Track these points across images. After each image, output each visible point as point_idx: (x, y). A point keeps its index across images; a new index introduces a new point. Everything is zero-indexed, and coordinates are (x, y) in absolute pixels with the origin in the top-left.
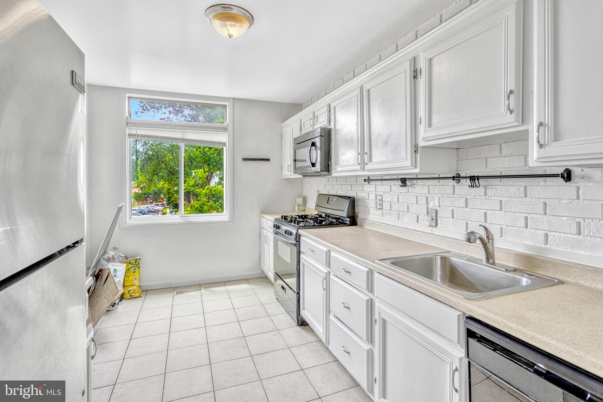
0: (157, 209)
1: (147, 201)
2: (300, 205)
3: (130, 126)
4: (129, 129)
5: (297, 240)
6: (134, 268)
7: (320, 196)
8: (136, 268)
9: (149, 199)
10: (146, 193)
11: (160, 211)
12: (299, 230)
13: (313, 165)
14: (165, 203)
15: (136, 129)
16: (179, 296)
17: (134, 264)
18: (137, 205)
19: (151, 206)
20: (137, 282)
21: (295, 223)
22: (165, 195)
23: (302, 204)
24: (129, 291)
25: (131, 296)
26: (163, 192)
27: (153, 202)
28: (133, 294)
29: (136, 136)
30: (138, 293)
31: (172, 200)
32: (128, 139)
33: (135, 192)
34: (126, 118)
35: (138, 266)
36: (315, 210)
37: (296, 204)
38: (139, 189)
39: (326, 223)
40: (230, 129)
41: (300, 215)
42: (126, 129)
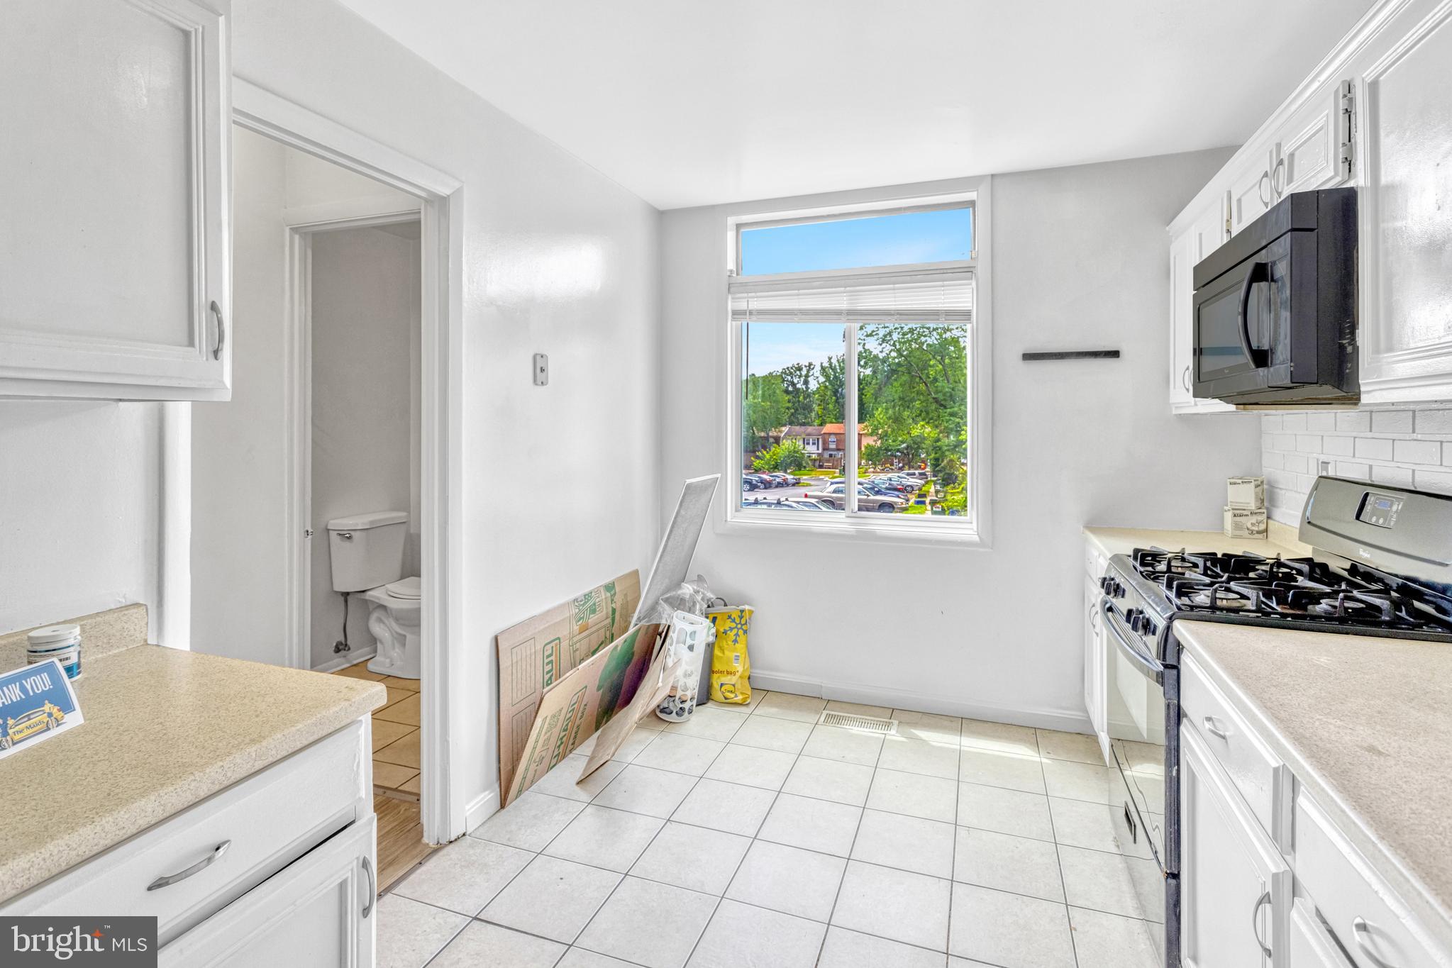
0: (909, 483)
1: (892, 465)
2: (1245, 513)
3: (735, 293)
4: (733, 298)
5: (1171, 660)
6: (735, 631)
7: (1326, 483)
8: (741, 632)
9: (896, 461)
10: (890, 448)
11: (916, 488)
12: (1178, 625)
13: (1261, 358)
14: (928, 472)
15: (748, 297)
16: (832, 729)
17: (738, 620)
18: (874, 472)
19: (898, 477)
20: (739, 667)
21: (1169, 586)
22: (928, 454)
23: (1253, 506)
24: (722, 685)
25: (726, 698)
26: (924, 446)
27: (903, 466)
28: (728, 694)
29: (748, 313)
30: (742, 693)
31: (942, 465)
32: (734, 323)
33: (868, 444)
34: (729, 274)
35: (744, 627)
36: (1300, 539)
37: (1226, 508)
38: (876, 438)
39: (1335, 607)
40: (982, 269)
41: (1219, 556)
42: (727, 299)
